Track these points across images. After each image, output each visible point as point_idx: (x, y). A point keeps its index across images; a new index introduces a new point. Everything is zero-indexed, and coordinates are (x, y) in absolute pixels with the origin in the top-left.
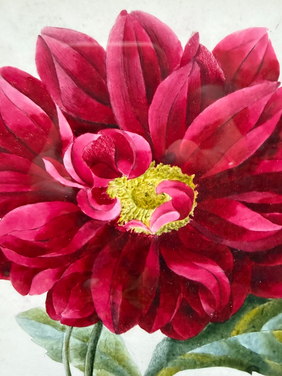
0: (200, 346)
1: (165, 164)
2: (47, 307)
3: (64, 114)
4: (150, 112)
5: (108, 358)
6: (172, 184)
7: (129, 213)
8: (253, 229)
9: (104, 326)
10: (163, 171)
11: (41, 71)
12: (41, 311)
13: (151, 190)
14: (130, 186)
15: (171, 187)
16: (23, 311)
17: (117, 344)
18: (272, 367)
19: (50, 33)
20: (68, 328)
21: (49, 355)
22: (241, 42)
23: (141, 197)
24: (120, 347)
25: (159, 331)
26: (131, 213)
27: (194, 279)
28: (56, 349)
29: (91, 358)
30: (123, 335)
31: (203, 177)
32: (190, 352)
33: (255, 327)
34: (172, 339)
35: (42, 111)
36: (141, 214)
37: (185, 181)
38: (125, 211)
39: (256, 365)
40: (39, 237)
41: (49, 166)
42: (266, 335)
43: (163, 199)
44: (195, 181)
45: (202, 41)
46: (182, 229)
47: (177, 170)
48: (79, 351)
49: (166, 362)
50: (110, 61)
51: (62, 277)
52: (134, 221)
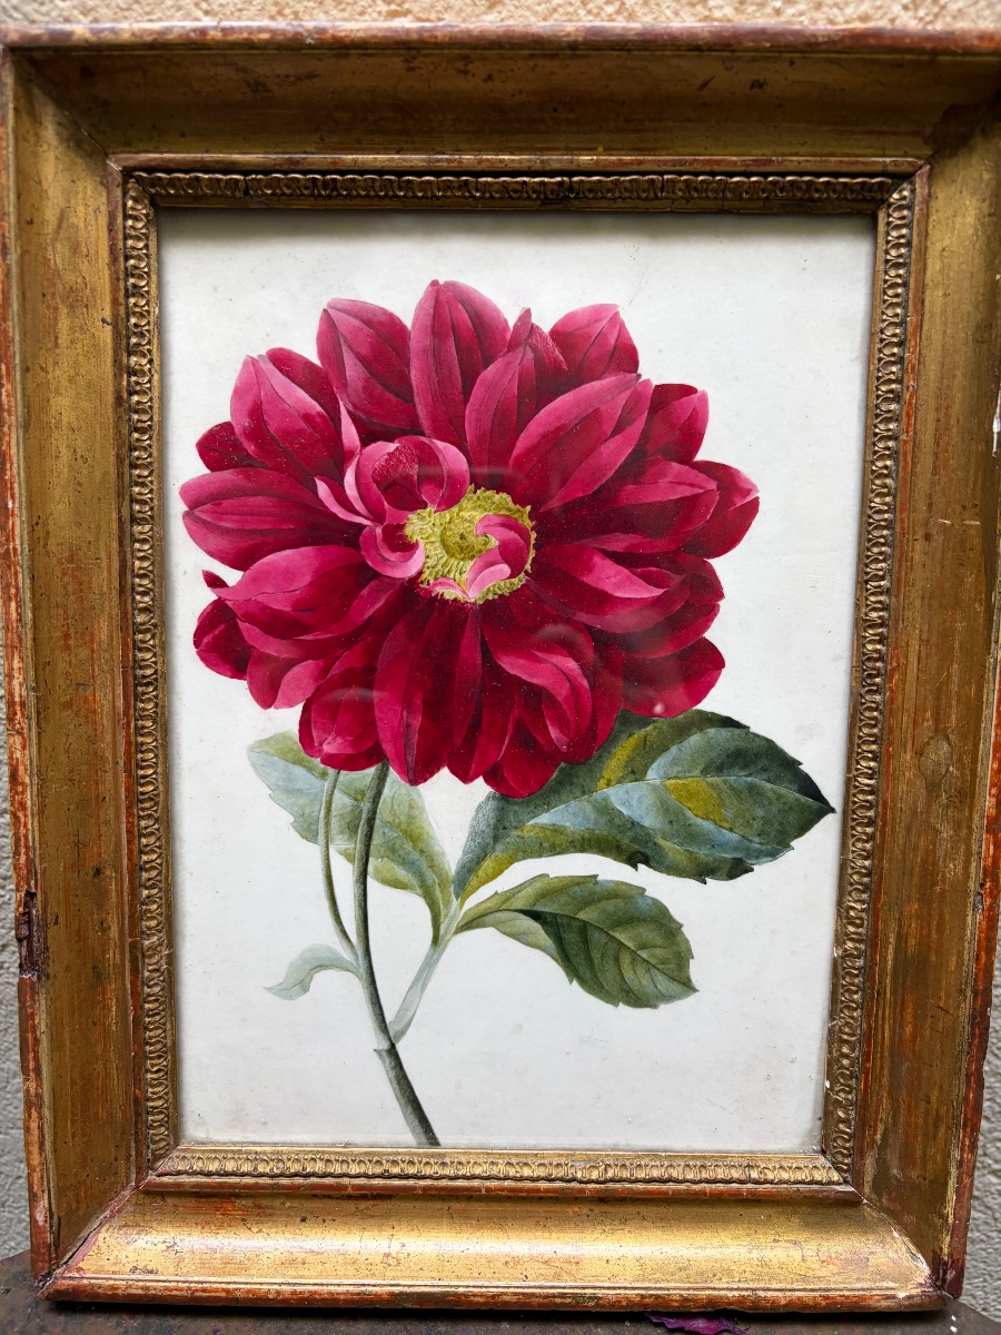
0: (548, 811)
1: (488, 489)
2: (300, 731)
3: (349, 413)
4: (467, 412)
5: (395, 835)
6: (499, 520)
7: (436, 565)
8: (619, 594)
9: (391, 769)
10: (485, 499)
11: (322, 354)
12: (290, 738)
13: (468, 530)
14: (438, 522)
15: (497, 525)
16: (261, 738)
17: (411, 807)
18: (671, 854)
19: (339, 306)
20: (331, 771)
21: (295, 828)
22: (585, 322)
23: (453, 539)
24: (416, 813)
25: (480, 780)
26: (440, 567)
27: (535, 681)
28: (309, 815)
29: (366, 835)
30: (421, 787)
31: (542, 509)
32: (532, 822)
33: (636, 772)
34: (502, 794)
35: (319, 409)
36: (454, 569)
37: (517, 516)
38: (431, 562)
39: (642, 850)
40: (298, 604)
41: (323, 489)
42: (655, 788)
43: (486, 544)
44: (531, 516)
45: (535, 320)
46: (515, 594)
47: (504, 498)
48: (348, 820)
49: (491, 841)
50: (415, 344)
51: (329, 676)
52: (442, 578)
